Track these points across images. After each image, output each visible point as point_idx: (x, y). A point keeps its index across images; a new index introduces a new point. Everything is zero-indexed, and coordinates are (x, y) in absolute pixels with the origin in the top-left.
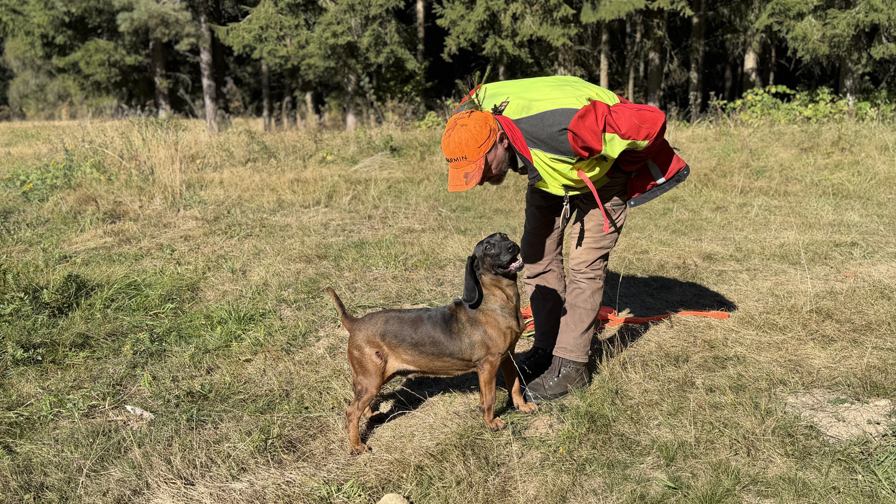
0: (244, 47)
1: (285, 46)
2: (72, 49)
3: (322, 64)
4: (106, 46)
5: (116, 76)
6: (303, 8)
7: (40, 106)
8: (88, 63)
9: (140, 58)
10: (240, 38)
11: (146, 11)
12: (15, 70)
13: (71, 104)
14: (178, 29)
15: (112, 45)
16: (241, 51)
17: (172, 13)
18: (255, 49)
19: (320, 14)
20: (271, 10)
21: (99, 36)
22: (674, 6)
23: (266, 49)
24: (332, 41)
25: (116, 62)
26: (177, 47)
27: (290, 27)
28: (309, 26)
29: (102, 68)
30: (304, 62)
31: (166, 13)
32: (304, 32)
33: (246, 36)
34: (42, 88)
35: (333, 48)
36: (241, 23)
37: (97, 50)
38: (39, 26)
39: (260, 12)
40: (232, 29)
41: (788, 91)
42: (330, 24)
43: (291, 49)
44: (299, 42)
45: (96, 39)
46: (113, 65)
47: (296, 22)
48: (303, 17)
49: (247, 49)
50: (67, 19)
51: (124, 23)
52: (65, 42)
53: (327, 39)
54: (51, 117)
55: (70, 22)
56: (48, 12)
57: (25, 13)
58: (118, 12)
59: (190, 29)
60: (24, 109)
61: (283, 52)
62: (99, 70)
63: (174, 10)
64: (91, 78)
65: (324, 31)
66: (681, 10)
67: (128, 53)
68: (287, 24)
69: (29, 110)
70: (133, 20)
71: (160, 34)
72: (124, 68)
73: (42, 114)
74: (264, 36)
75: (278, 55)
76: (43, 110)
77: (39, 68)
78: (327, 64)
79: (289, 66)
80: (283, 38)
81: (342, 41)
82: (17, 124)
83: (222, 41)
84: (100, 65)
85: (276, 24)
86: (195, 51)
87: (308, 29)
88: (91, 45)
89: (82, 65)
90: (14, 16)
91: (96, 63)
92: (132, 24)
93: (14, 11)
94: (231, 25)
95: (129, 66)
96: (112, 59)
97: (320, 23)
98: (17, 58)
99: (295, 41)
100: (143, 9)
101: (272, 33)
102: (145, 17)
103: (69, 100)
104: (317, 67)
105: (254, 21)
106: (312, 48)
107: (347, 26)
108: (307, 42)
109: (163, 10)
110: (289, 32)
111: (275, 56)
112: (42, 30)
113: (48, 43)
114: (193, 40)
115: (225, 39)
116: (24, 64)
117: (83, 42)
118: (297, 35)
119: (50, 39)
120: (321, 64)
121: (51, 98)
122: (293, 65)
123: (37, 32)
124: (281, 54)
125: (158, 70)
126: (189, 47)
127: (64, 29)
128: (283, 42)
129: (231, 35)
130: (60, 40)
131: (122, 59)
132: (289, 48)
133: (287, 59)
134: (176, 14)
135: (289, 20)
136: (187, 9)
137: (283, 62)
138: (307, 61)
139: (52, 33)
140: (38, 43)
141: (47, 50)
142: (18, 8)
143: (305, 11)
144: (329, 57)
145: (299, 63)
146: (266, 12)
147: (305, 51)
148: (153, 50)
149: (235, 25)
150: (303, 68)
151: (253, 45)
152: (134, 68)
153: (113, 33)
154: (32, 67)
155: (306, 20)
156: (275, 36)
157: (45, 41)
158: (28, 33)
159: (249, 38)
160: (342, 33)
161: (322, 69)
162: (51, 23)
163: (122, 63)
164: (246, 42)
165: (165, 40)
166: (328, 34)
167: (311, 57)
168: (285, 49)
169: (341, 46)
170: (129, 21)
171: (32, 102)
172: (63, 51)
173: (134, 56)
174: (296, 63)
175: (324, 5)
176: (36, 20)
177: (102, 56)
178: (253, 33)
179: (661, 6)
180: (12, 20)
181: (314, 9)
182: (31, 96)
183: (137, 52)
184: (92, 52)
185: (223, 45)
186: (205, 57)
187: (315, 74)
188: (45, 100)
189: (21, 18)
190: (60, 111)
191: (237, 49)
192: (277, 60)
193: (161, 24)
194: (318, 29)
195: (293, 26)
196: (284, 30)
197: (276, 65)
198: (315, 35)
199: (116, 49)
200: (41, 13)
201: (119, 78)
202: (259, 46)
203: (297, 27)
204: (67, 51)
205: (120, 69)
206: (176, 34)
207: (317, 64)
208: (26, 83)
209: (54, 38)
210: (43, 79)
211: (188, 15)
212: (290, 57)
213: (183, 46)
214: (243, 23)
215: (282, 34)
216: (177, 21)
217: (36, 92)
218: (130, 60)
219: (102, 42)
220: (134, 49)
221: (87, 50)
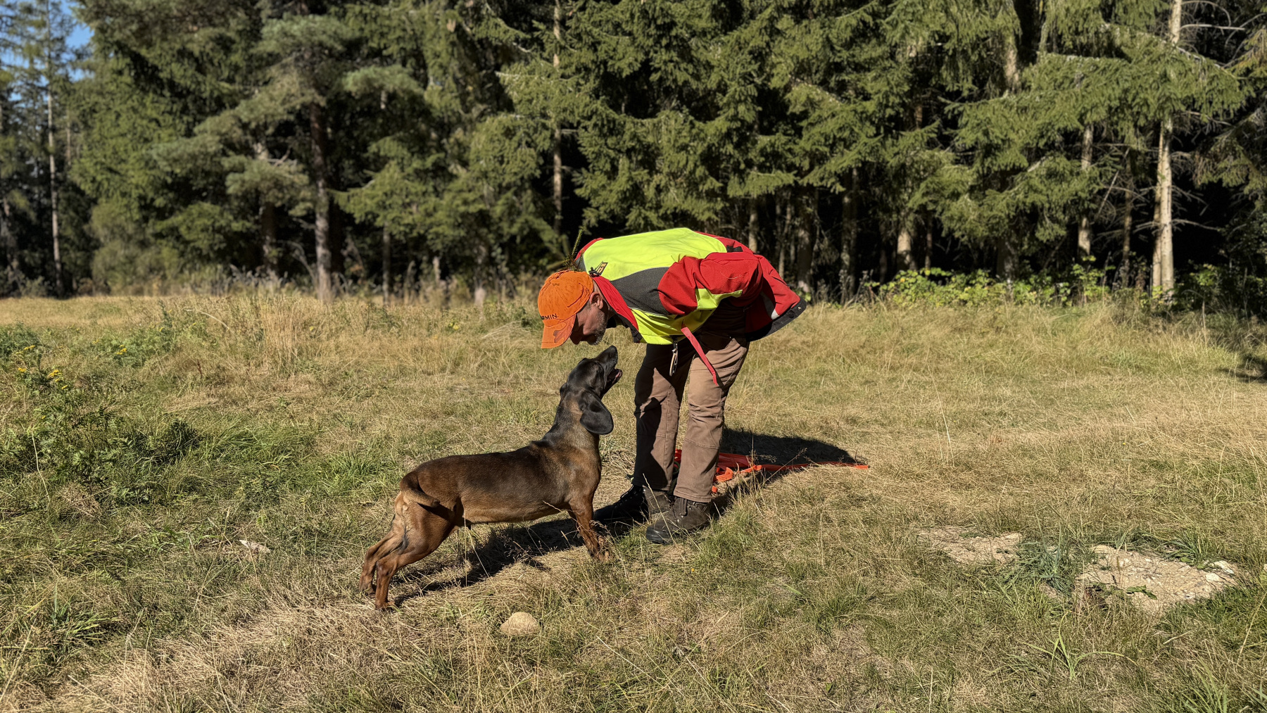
0: (367, 214)
1: (411, 213)
2: (172, 212)
3: (452, 233)
4: (210, 211)
5: (221, 242)
6: (430, 174)
7: (128, 280)
8: (189, 228)
9: (248, 224)
10: (362, 205)
11: (259, 172)
12: (102, 240)
13: (164, 277)
14: (293, 192)
15: (218, 209)
16: (363, 218)
17: (287, 175)
18: (378, 216)
19: (450, 180)
20: (396, 176)
21: (204, 199)
22: (824, 183)
23: (390, 217)
24: (462, 209)
25: (221, 228)
26: (291, 212)
27: (416, 194)
28: (437, 193)
29: (205, 234)
30: (431, 231)
31: (281, 176)
32: (433, 200)
33: (368, 202)
34: (131, 260)
35: (464, 215)
36: (363, 189)
37: (200, 215)
38: (137, 187)
39: (385, 177)
40: (353, 196)
41: (944, 274)
42: (461, 191)
43: (417, 217)
44: (426, 210)
45: (200, 202)
46: (219, 230)
47: (424, 189)
48: (432, 183)
49: (370, 217)
50: (169, 180)
51: (233, 185)
52: (166, 205)
53: (458, 206)
54: (139, 292)
55: (173, 183)
56: (148, 172)
57: (123, 172)
58: (227, 173)
59: (306, 193)
60: (109, 283)
61: (408, 220)
62: (201, 236)
63: (290, 173)
64: (192, 245)
65: (454, 198)
66: (831, 187)
67: (236, 219)
68: (413, 190)
69: (115, 283)
70: (243, 182)
71: (271, 197)
72: (229, 234)
73: (131, 288)
74: (388, 203)
75: (402, 223)
76: (131, 283)
77: (130, 238)
78: (456, 233)
79: (415, 234)
80: (409, 204)
81: (473, 209)
82: (100, 299)
83: (342, 208)
84: (202, 231)
85: (401, 190)
86: (310, 217)
87: (437, 196)
88: (194, 209)
89: (183, 230)
90: (109, 175)
91: (199, 229)
92: (242, 186)
93: (111, 170)
94: (352, 191)
95: (236, 233)
96: (217, 224)
97: (450, 190)
98: (105, 226)
99: (422, 209)
100: (255, 170)
101: (397, 200)
102: (258, 179)
103: (162, 273)
104: (445, 236)
105: (378, 187)
106: (440, 215)
107: (479, 194)
108: (435, 209)
109: (277, 172)
110: (415, 199)
111: (399, 224)
112: (141, 191)
113: (146, 206)
114: (309, 205)
115: (345, 206)
116: (113, 232)
117: (186, 205)
118: (425, 202)
119: (148, 201)
120: (450, 233)
121: (141, 271)
122: (419, 233)
123: (135, 193)
124: (406, 221)
125: (268, 238)
126: (304, 213)
127: (165, 191)
128: (409, 209)
129: (352, 201)
130: (160, 202)
131: (229, 225)
132: (415, 215)
133: (412, 227)
134: (291, 177)
135: (417, 187)
136: (304, 171)
137: (408, 230)
138: (435, 229)
139: (151, 195)
140: (135, 205)
141: (144, 213)
142: (113, 167)
143: (434, 178)
144: (459, 225)
145: (426, 231)
146: (391, 177)
147: (432, 219)
148: (263, 216)
149: (358, 190)
150: (429, 237)
151: (377, 212)
152: (240, 235)
153: (220, 196)
154: (121, 236)
155: (435, 188)
156: (400, 202)
157: (143, 203)
158: (124, 195)
159: (371, 204)
160: (474, 201)
161: (451, 238)
162: (152, 183)
163: (227, 229)
164: (368, 209)
165: (279, 204)
166: (458, 202)
167: (439, 225)
168: (411, 217)
169: (472, 214)
170: (240, 182)
171: (119, 276)
172: (162, 214)
173: (241, 223)
174: (422, 232)
175: (455, 172)
176: (134, 181)
177: (206, 221)
178: (376, 200)
179: (811, 182)
180: (108, 179)
181: (444, 176)
182: (118, 269)
183: (245, 218)
184: (195, 216)
185: (342, 212)
186: (321, 224)
187: (443, 243)
188: (134, 273)
189: (117, 177)
190: (150, 285)
191: (359, 218)
192: (402, 228)
193: (275, 187)
194: (447, 197)
195: (420, 193)
196: (411, 197)
197: (400, 232)
198: (444, 202)
199: (221, 214)
200: (141, 172)
201: (223, 246)
202: (382, 213)
203: (424, 193)
204: (167, 215)
205: (225, 235)
206: (291, 199)
207: (446, 233)
208: (114, 254)
209: (153, 200)
210: (133, 249)
211: (305, 178)
212: (416, 225)
213: (298, 211)
214: (366, 189)
215: (408, 200)
216: (292, 185)
217: (124, 264)
218: (237, 226)
219: (207, 206)
220: (241, 214)
221: (190, 215)
